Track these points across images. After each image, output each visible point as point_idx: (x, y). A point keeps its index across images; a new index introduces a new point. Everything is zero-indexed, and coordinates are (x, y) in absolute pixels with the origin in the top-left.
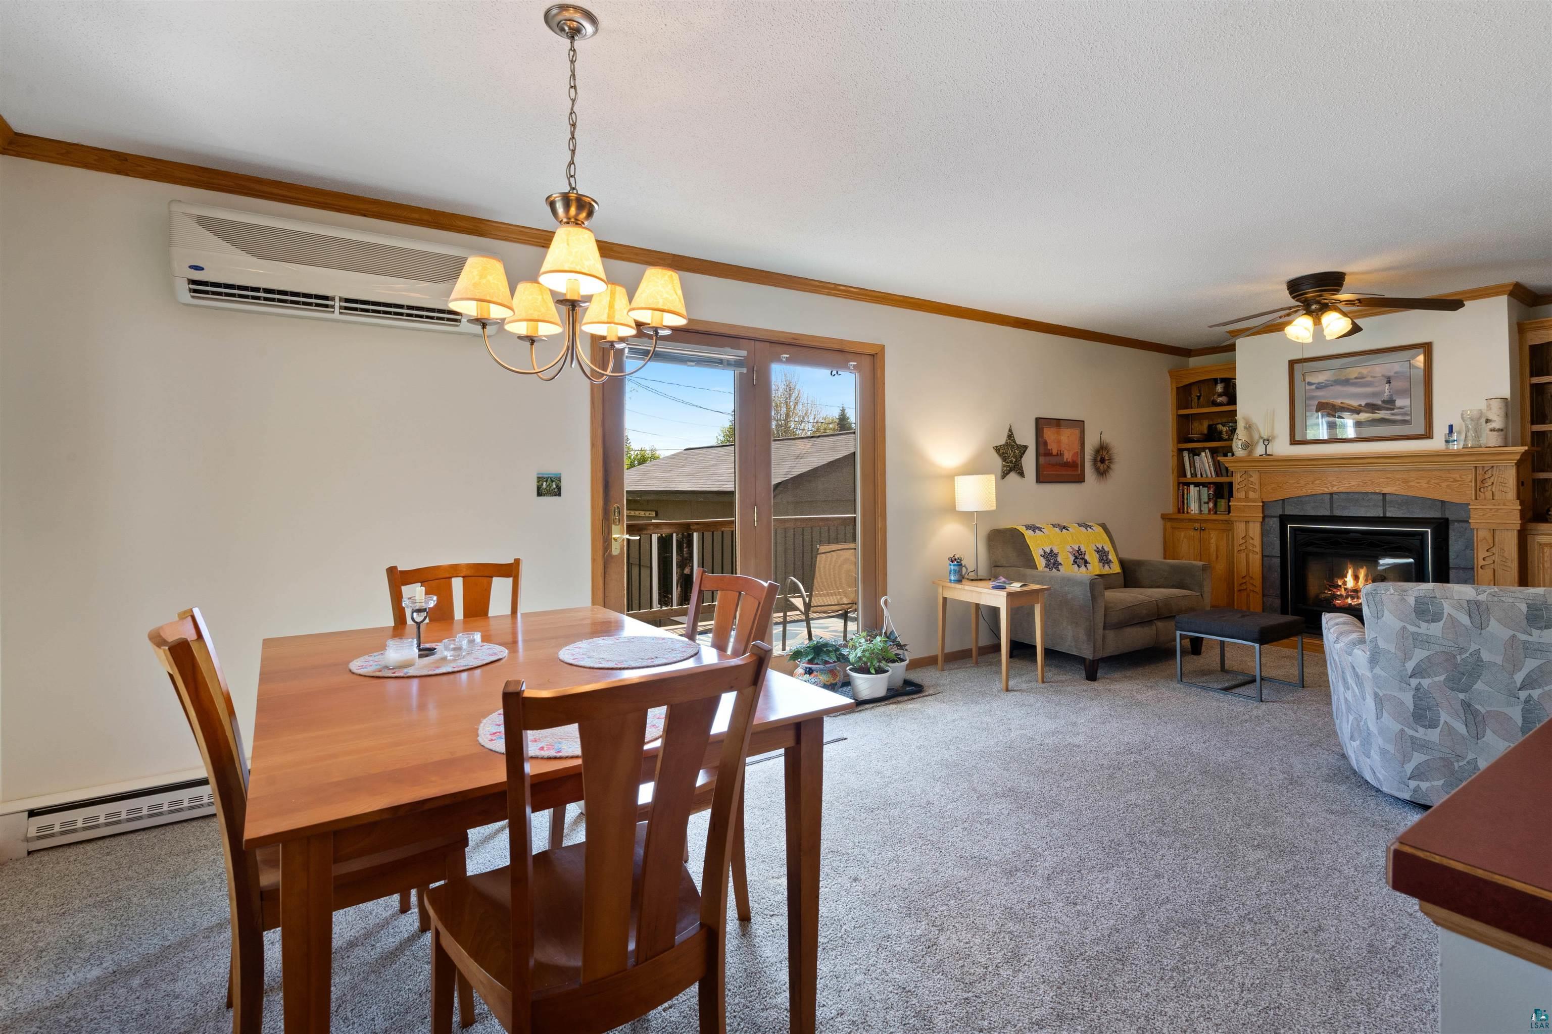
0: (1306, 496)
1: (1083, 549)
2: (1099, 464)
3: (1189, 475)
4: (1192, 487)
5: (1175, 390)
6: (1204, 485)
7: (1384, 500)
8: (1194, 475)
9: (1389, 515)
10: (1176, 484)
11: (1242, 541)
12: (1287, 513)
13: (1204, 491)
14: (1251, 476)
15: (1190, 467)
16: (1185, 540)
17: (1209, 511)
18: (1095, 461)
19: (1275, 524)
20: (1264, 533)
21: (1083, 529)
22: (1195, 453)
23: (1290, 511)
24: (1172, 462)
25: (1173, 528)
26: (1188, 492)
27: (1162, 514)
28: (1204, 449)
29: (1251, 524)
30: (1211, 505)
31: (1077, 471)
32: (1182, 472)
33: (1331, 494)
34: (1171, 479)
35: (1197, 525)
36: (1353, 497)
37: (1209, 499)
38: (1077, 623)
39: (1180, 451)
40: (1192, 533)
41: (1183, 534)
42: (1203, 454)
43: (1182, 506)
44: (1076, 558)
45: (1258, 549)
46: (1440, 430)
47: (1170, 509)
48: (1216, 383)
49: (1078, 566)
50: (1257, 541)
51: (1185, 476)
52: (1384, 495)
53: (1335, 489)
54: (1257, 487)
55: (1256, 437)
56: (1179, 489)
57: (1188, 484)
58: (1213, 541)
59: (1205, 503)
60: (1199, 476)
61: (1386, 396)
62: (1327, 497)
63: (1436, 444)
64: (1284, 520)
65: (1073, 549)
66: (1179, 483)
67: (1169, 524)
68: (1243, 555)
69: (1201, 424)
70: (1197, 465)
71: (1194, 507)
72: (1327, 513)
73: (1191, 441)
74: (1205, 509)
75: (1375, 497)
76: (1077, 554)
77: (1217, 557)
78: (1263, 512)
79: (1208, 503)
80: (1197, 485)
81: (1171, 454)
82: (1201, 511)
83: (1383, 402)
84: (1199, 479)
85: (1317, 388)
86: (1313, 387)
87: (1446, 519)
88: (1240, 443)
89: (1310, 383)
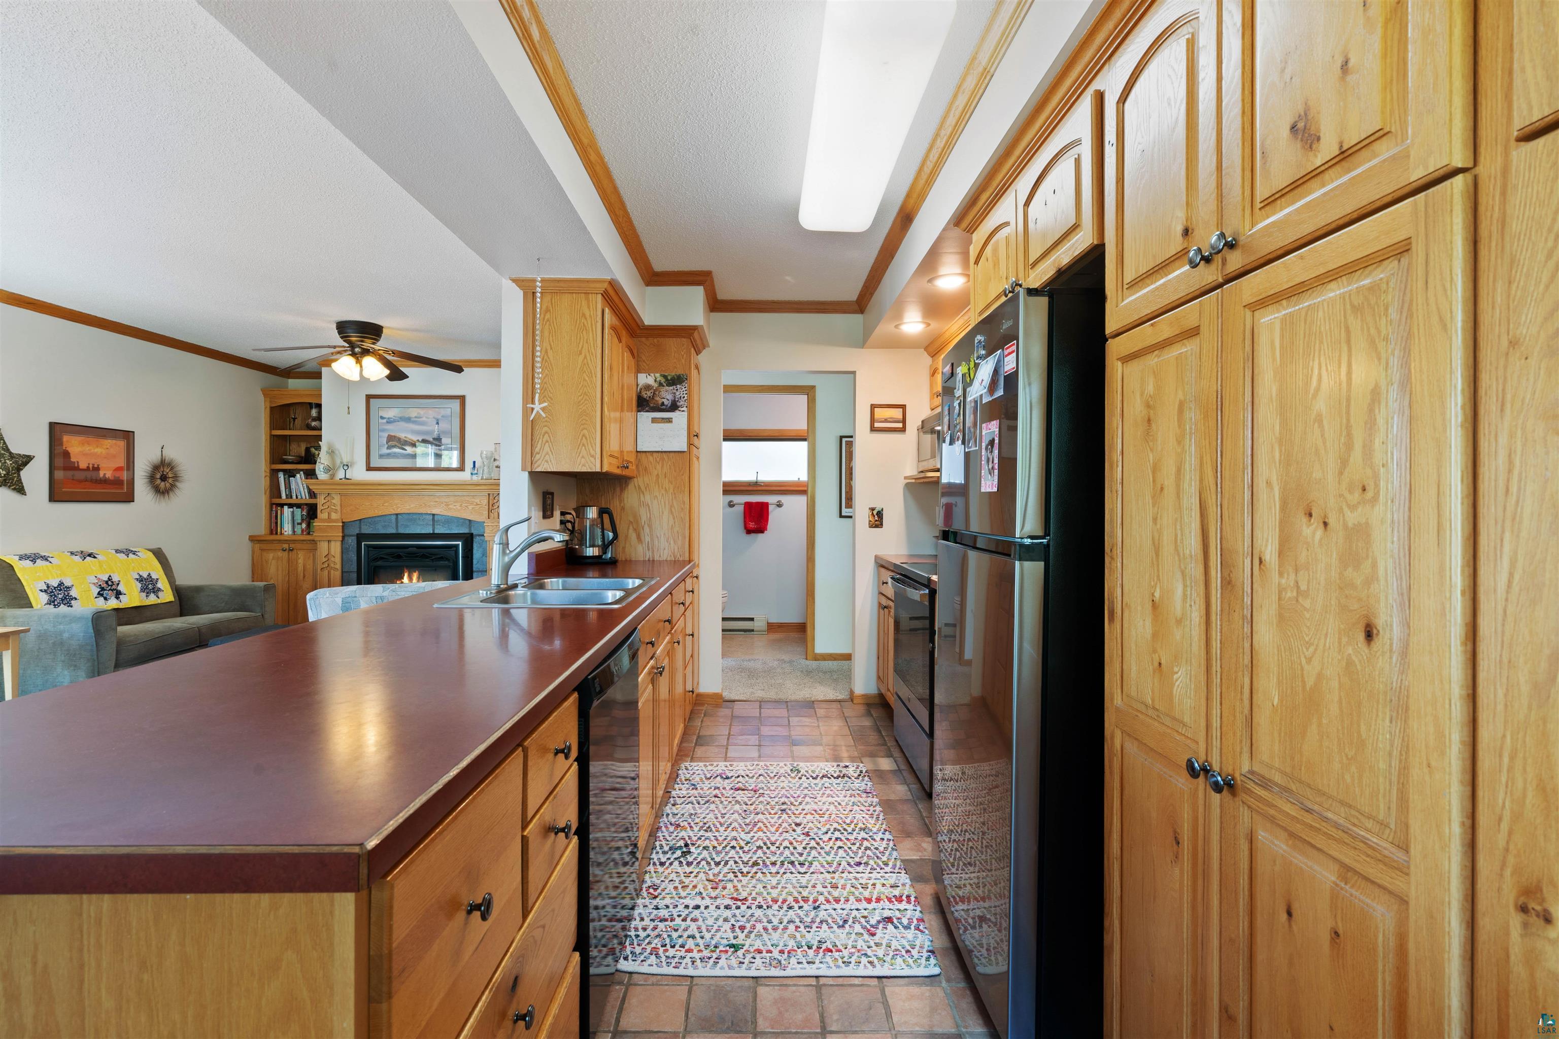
0: (377, 517)
1: (115, 579)
2: (159, 481)
3: (284, 496)
4: (286, 508)
5: (268, 409)
6: (298, 506)
7: (433, 519)
8: (289, 496)
9: (436, 531)
10: (268, 506)
11: (325, 560)
12: (364, 531)
13: (298, 512)
14: (333, 498)
15: (285, 489)
16: (274, 562)
17: (303, 531)
18: (152, 478)
19: (352, 541)
20: (343, 551)
21: (122, 556)
22: (291, 474)
23: (366, 530)
24: (264, 482)
25: (262, 550)
26: (282, 513)
27: (250, 536)
28: (298, 471)
29: (333, 543)
30: (304, 526)
31: (123, 489)
32: (275, 493)
33: (397, 515)
34: (263, 500)
35: (286, 546)
36: (413, 517)
37: (303, 520)
38: (75, 666)
39: (274, 473)
40: (280, 554)
41: (271, 555)
42: (298, 476)
43: (274, 528)
44: (103, 589)
45: (339, 566)
46: (468, 465)
47: (262, 529)
48: (311, 408)
49: (106, 599)
50: (338, 559)
51: (280, 497)
52: (434, 515)
53: (399, 511)
54: (338, 508)
55: (338, 462)
56: (271, 510)
57: (282, 505)
58: (301, 561)
59: (298, 524)
60: (294, 497)
61: (435, 436)
62: (394, 518)
63: (465, 476)
64: (360, 537)
65: (99, 579)
66: (272, 504)
67: (257, 546)
68: (326, 572)
69: (299, 446)
70: (293, 486)
71: (287, 529)
72: (394, 531)
73: (286, 462)
74: (298, 530)
75: (427, 517)
76: (105, 585)
77: (304, 577)
78: (343, 532)
79: (301, 524)
80: (291, 506)
81: (264, 475)
82: (294, 532)
83: (434, 439)
84: (294, 500)
85: (388, 422)
86: (385, 421)
87: (472, 535)
88: (322, 466)
89: (382, 418)
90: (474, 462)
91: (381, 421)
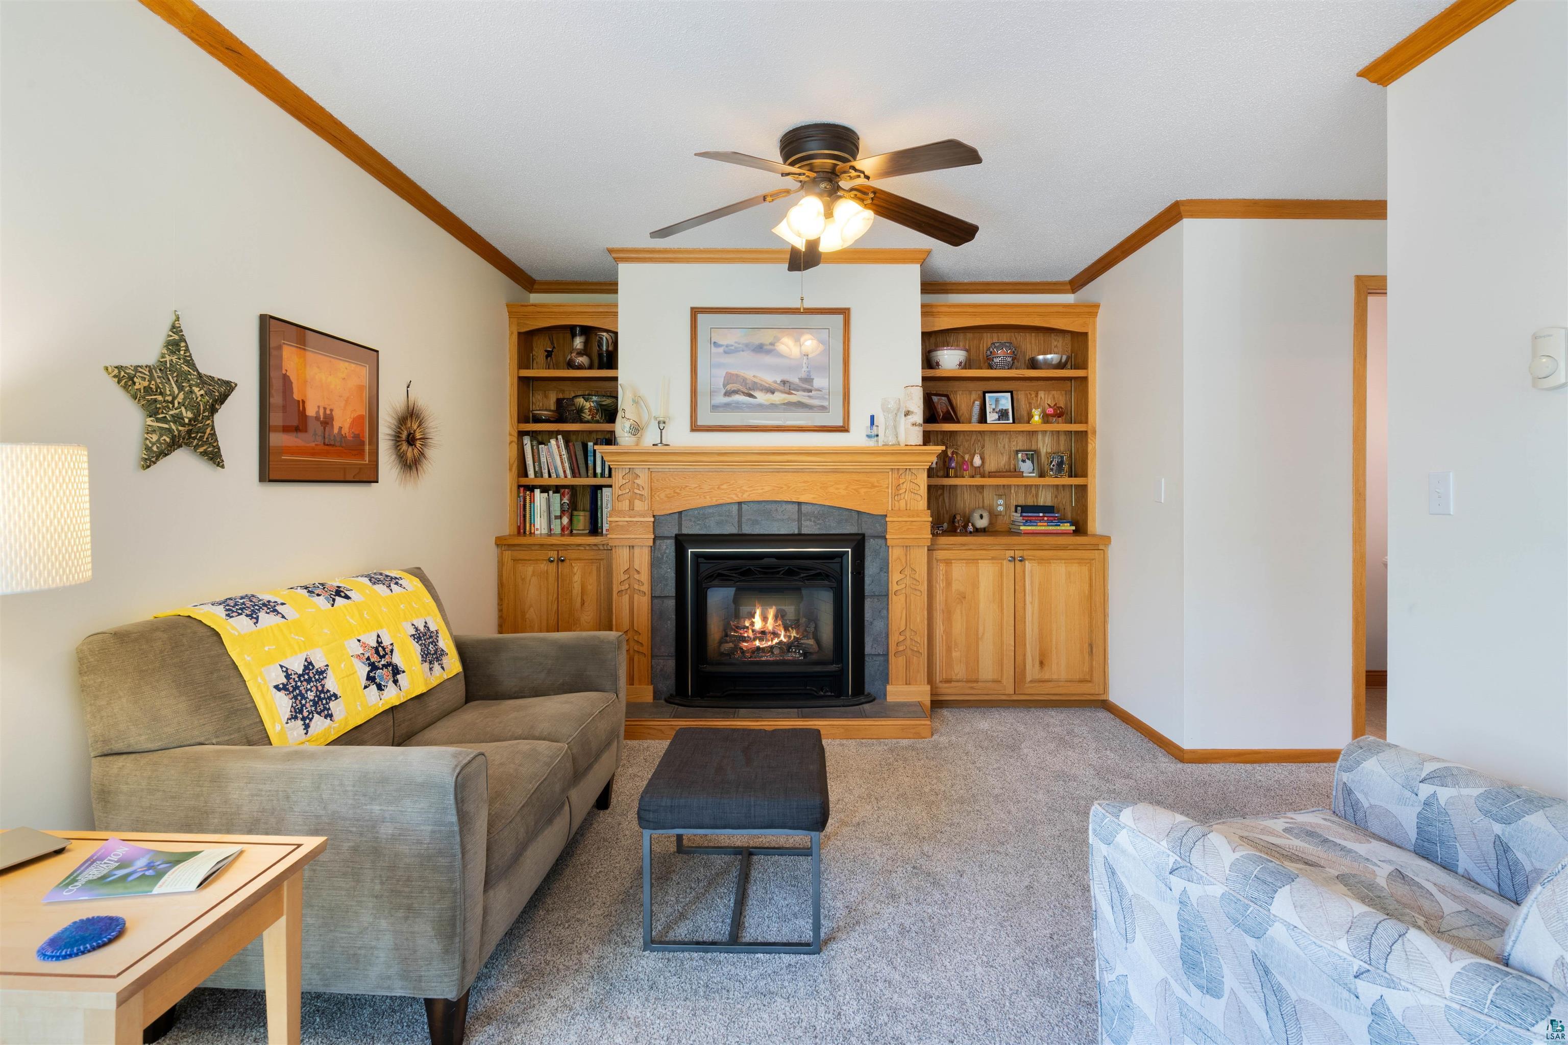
0: (710, 507)
2: (404, 446)
3: (531, 473)
4: (537, 491)
5: (515, 337)
6: (557, 489)
7: (799, 510)
8: (539, 474)
9: (805, 531)
10: (515, 488)
11: (624, 577)
12: (685, 531)
13: (556, 498)
14: (637, 476)
15: (534, 463)
16: (534, 580)
17: (563, 529)
18: (397, 439)
19: (668, 548)
20: (655, 563)
22: (540, 439)
23: (689, 528)
24: (510, 453)
25: (515, 560)
26: (532, 501)
27: (498, 539)
28: (554, 434)
29: (637, 551)
30: (565, 520)
31: (364, 459)
32: (523, 471)
33: (740, 503)
34: (508, 479)
35: (553, 555)
36: (766, 507)
37: (563, 512)
39: (521, 434)
40: (543, 566)
41: (530, 569)
42: (553, 442)
43: (523, 527)
44: (373, 667)
45: (646, 588)
46: (859, 424)
47: (506, 528)
48: (574, 336)
49: (379, 687)
50: (645, 576)
51: (526, 475)
52: (799, 504)
53: (745, 497)
54: (645, 493)
56: (519, 496)
57: (531, 489)
58: (577, 578)
59: (556, 517)
60: (546, 475)
61: (803, 375)
62: (735, 508)
63: (856, 438)
64: (682, 540)
65: (364, 645)
66: (519, 486)
67: (508, 554)
68: (626, 598)
69: (546, 397)
70: (543, 459)
71: (540, 524)
72: (734, 531)
73: (537, 420)
74: (557, 527)
75: (790, 507)
76: (374, 658)
77: (583, 603)
78: (654, 533)
79: (561, 517)
80: (545, 489)
81: (508, 439)
82: (550, 530)
83: (801, 379)
84: (545, 480)
85: (725, 352)
86: (721, 350)
87: (863, 535)
88: (627, 425)
89: (716, 344)
90: (872, 417)
91: (714, 350)
